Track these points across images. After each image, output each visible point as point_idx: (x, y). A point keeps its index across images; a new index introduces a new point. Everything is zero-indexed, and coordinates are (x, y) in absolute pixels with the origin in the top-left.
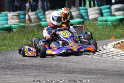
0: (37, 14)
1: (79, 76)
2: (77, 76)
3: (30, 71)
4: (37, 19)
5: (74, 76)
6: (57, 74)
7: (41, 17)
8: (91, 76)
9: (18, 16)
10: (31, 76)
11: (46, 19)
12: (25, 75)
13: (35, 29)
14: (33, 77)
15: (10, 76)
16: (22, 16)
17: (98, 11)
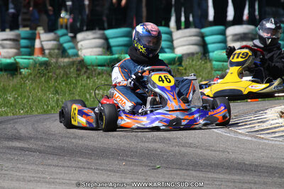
0: (57, 39)
1: (221, 176)
2: (215, 176)
3: (105, 161)
4: (58, 49)
5: (210, 176)
6: (169, 171)
7: (66, 45)
8: (247, 178)
9: (16, 40)
10: (110, 171)
11: (78, 50)
12: (97, 169)
13: (72, 70)
14: (117, 174)
15: (63, 170)
16: (23, 42)
17: (197, 39)
